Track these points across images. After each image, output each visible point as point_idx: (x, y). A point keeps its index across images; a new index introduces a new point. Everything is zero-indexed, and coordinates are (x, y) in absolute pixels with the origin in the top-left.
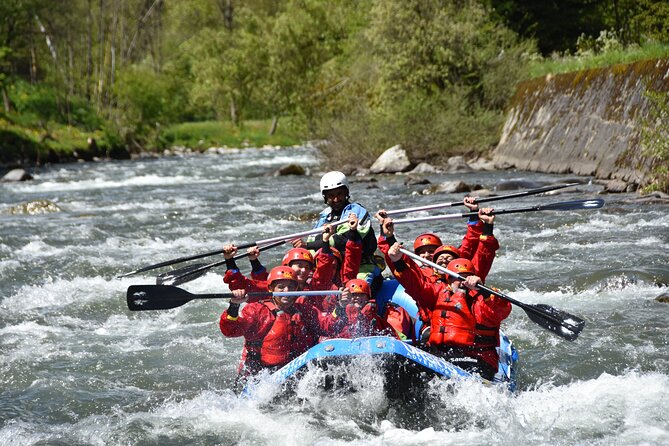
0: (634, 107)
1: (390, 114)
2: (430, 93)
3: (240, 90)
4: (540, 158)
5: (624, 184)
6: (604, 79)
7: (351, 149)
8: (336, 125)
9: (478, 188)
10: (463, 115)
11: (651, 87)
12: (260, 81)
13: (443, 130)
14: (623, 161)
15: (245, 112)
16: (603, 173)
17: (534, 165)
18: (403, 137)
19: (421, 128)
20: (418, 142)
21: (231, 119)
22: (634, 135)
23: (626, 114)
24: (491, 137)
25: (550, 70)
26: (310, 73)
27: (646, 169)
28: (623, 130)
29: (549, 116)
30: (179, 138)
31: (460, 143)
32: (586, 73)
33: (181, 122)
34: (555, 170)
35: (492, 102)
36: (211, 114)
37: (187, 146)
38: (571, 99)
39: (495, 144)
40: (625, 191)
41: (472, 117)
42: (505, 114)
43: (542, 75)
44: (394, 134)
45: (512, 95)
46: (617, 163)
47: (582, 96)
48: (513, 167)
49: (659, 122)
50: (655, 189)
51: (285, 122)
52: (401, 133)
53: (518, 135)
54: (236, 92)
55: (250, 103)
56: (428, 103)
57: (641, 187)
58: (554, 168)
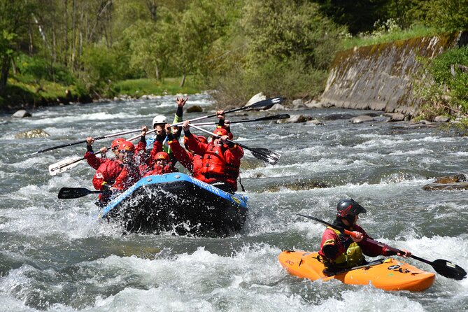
0: (408, 67)
1: (256, 73)
2: (281, 59)
3: (161, 59)
4: (350, 100)
5: (403, 116)
6: (390, 50)
7: (231, 95)
8: (222, 80)
9: (311, 119)
10: (302, 73)
11: (419, 54)
12: (173, 53)
13: (289, 83)
14: (402, 101)
15: (164, 73)
16: (389, 109)
17: (347, 104)
18: (264, 87)
19: (275, 81)
20: (274, 91)
21: (156, 77)
22: (409, 85)
23: (403, 72)
24: (319, 87)
25: (356, 44)
26: (205, 48)
27: (417, 106)
28: (402, 82)
29: (355, 74)
30: (123, 90)
31: (300, 91)
32: (379, 46)
33: (125, 79)
34: (360, 107)
35: (320, 65)
36: (143, 74)
37: (128, 95)
38: (369, 62)
39: (322, 92)
40: (403, 120)
41: (307, 75)
42: (328, 72)
43: (351, 47)
44: (258, 85)
45: (332, 60)
46: (398, 102)
47: (376, 60)
48: (334, 105)
49: (424, 77)
50: (422, 119)
51: (190, 79)
52: (263, 85)
53: (336, 85)
54: (159, 60)
55: (168, 66)
56: (280, 66)
57: (413, 117)
58: (359, 106)
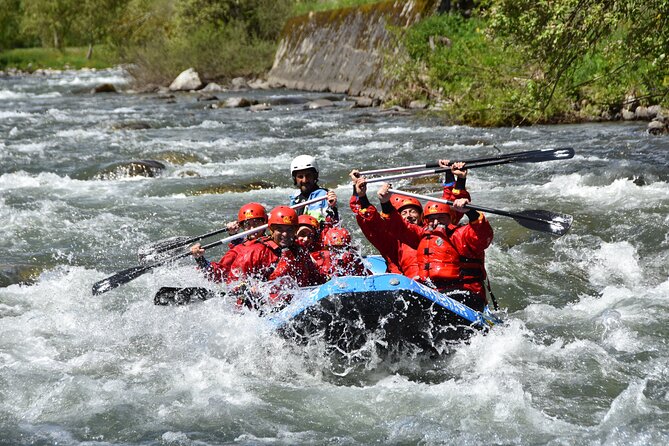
0: (377, 39)
1: (185, 43)
2: (217, 26)
3: (61, 22)
4: (305, 79)
5: (370, 100)
6: (354, 17)
7: (153, 71)
8: (141, 52)
9: (256, 103)
10: (243, 44)
11: (390, 22)
12: (77, 15)
13: (228, 56)
14: (370, 82)
15: (66, 41)
16: (354, 91)
17: (300, 85)
18: (195, 62)
19: (210, 55)
20: (208, 66)
21: (54, 46)
22: (378, 61)
23: (371, 44)
24: (266, 63)
25: (311, 9)
26: (119, 9)
27: (387, 88)
28: (369, 58)
29: (311, 46)
30: (12, 61)
31: (242, 67)
32: (340, 11)
33: (12, 48)
34: (317, 89)
35: (267, 34)
36: (37, 42)
37: (18, 68)
38: (329, 32)
39: (270, 68)
40: (371, 106)
41: (251, 47)
42: (277, 43)
43: (305, 12)
44: (188, 59)
45: (282, 28)
46: (365, 83)
47: (337, 29)
48: (284, 86)
49: (397, 51)
50: (395, 104)
51: (99, 49)
52: (194, 59)
53: (287, 60)
54: (58, 24)
55: (70, 33)
56: (216, 34)
57: (384, 102)
58: (316, 88)
